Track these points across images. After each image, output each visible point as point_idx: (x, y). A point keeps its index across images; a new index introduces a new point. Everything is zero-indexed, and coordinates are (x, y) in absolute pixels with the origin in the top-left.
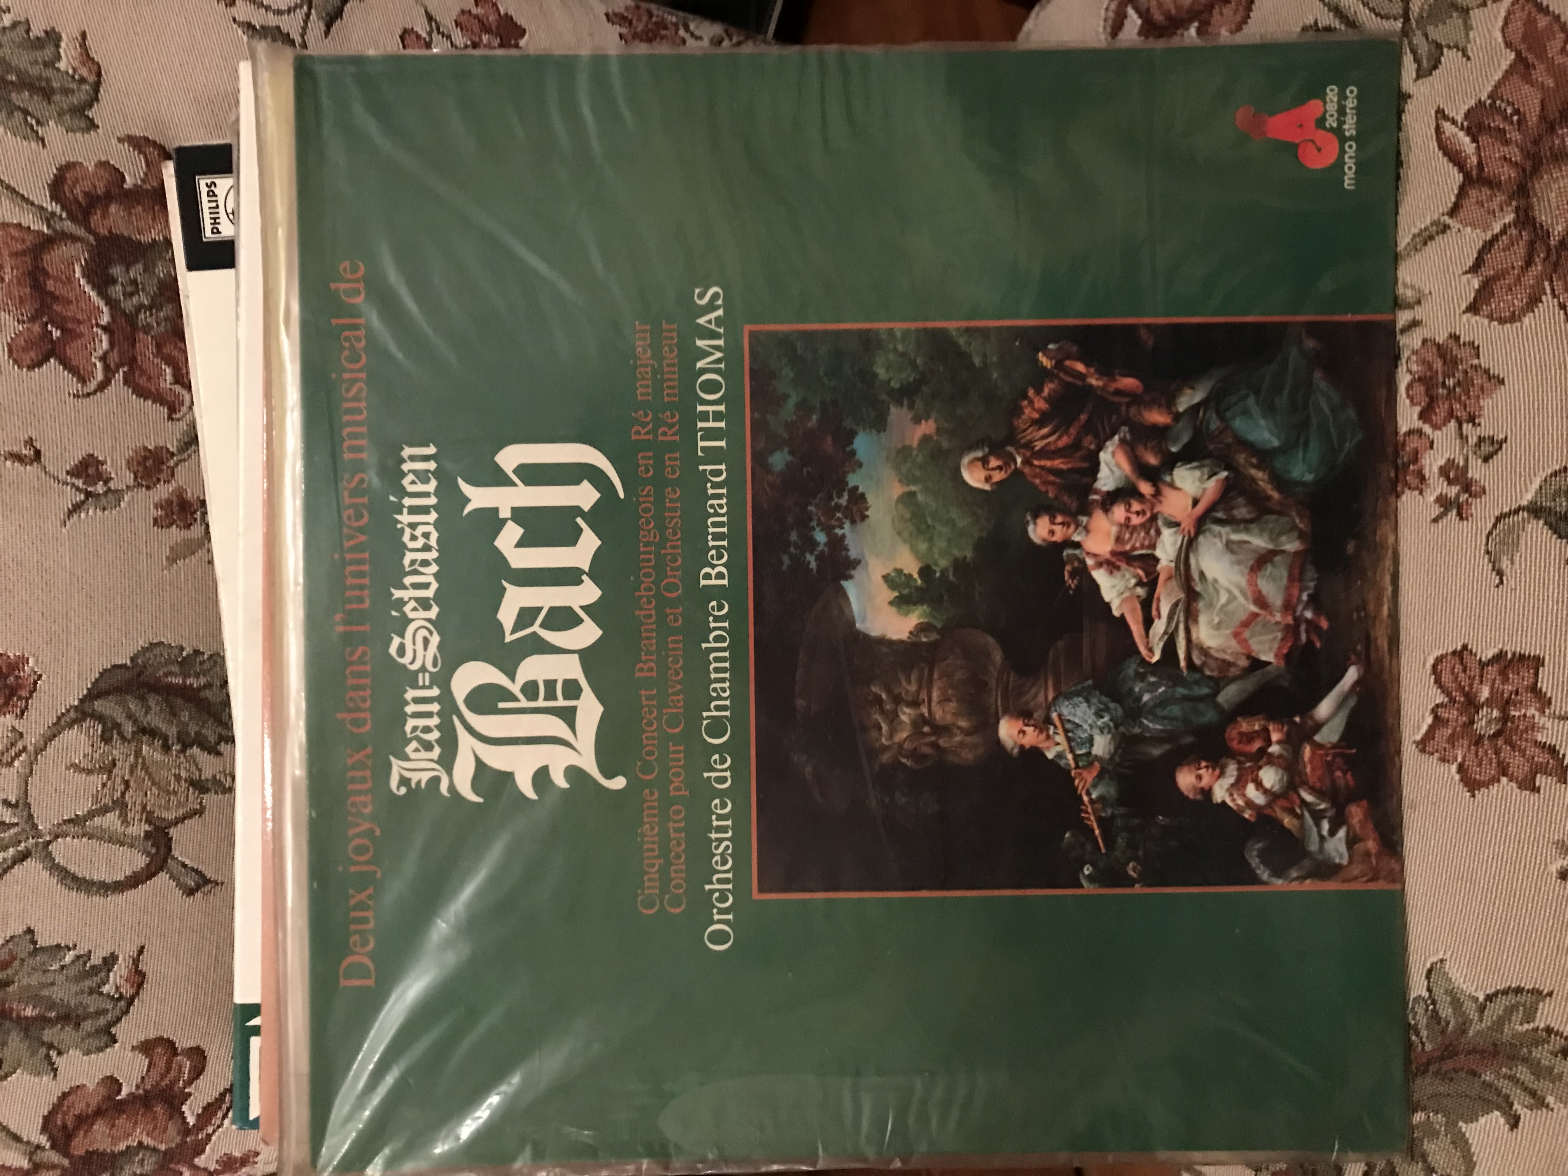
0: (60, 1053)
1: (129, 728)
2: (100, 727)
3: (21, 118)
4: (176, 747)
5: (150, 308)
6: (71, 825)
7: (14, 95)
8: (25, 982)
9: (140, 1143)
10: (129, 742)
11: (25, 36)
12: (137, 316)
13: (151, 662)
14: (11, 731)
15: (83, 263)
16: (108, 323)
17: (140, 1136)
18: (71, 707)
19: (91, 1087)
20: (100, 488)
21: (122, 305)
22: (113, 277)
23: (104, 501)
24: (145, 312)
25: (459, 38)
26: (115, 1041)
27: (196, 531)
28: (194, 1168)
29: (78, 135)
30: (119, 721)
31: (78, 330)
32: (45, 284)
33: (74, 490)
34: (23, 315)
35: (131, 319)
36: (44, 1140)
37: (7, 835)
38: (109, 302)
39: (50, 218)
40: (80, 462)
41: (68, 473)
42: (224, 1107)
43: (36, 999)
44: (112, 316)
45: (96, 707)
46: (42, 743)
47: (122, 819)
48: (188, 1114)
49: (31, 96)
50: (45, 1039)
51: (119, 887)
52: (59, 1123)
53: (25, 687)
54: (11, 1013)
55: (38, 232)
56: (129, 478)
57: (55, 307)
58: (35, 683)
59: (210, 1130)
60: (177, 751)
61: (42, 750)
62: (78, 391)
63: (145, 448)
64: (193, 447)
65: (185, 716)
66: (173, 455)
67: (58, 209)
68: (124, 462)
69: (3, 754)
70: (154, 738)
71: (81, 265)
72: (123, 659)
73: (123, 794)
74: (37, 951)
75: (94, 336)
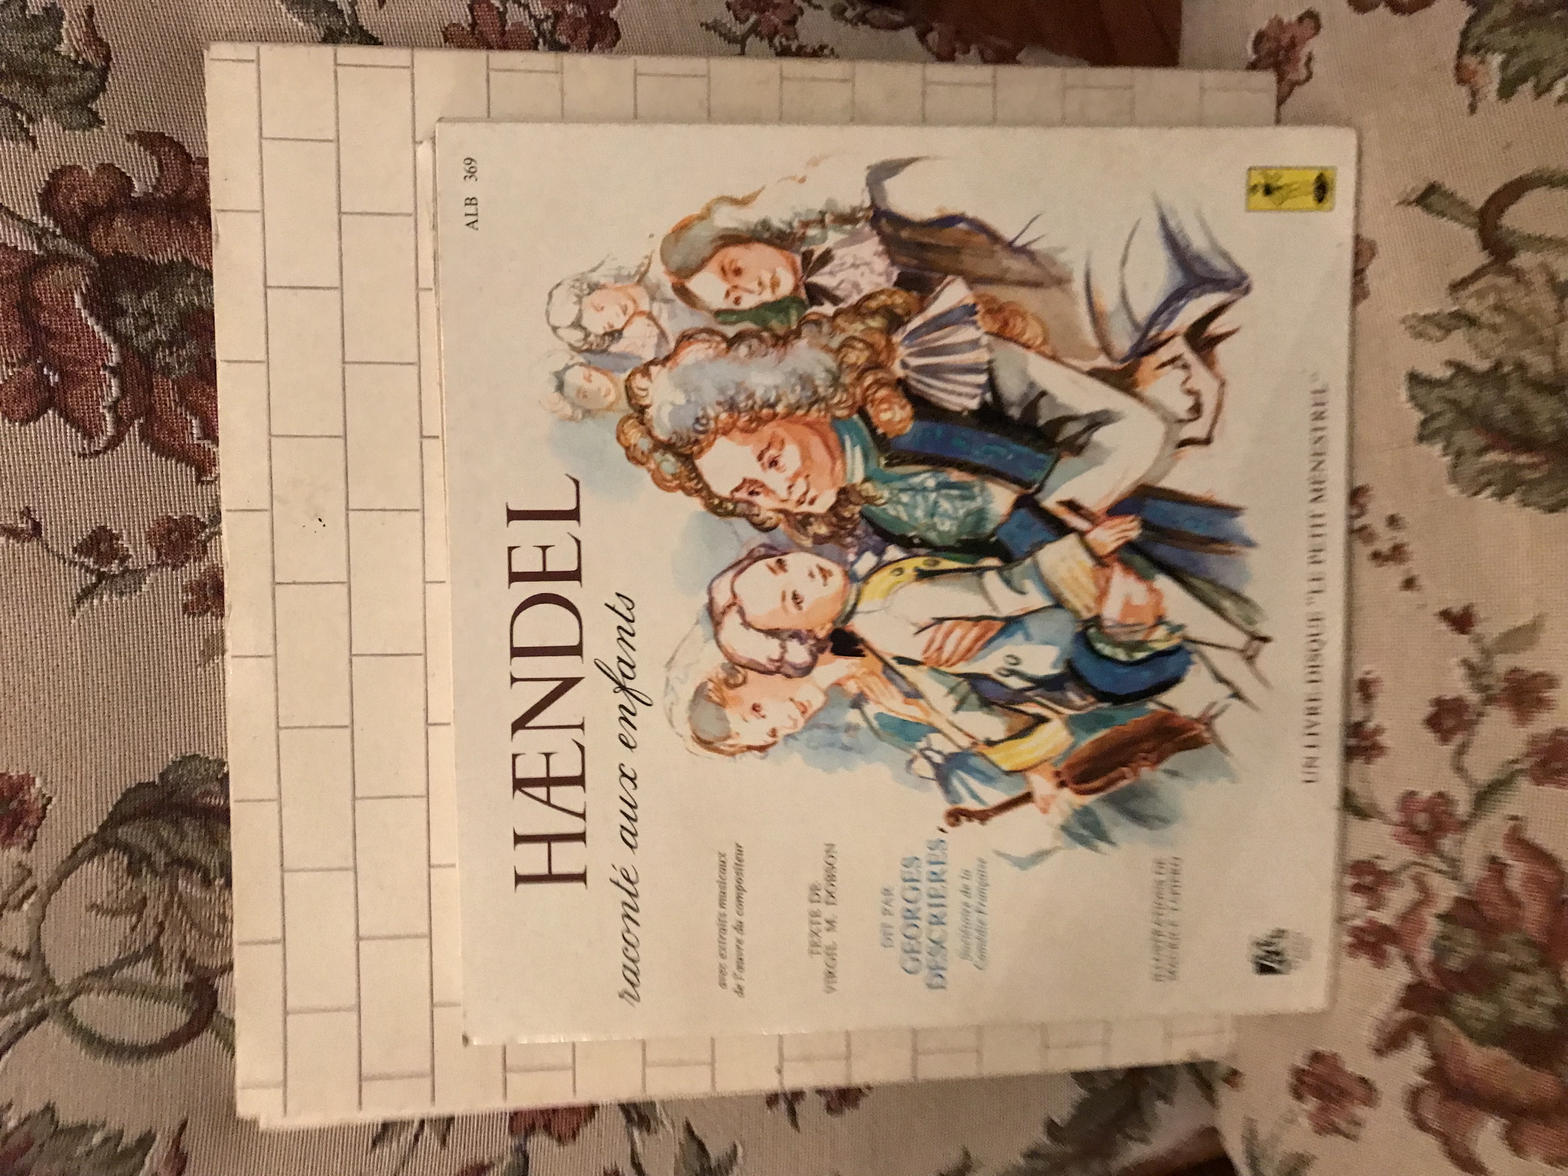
1: (161, 858)
2: (125, 859)
4: (220, 881)
5: (170, 344)
6: (96, 979)
10: (161, 877)
12: (153, 355)
13: (184, 780)
14: (18, 868)
15: (85, 291)
16: (118, 364)
18: (89, 835)
20: (115, 567)
21: (135, 342)
22: (122, 308)
23: (120, 583)
24: (164, 351)
25: (539, 9)
30: (148, 850)
31: (81, 374)
32: (39, 317)
33: (83, 571)
34: (12, 357)
35: (146, 359)
37: (18, 993)
38: (117, 337)
39: (40, 235)
40: (90, 537)
41: (75, 550)
44: (122, 355)
45: (120, 836)
46: (56, 879)
47: (156, 968)
49: (23, 88)
51: (155, 1050)
53: (32, 813)
55: (26, 253)
56: (151, 555)
57: (51, 346)
58: (44, 807)
60: (221, 887)
61: (55, 889)
62: (84, 449)
63: (169, 518)
66: (204, 526)
67: (52, 225)
68: (143, 535)
69: (9, 895)
70: (191, 873)
71: (82, 293)
72: (152, 775)
73: (157, 939)
74: (59, 1134)
75: (101, 381)
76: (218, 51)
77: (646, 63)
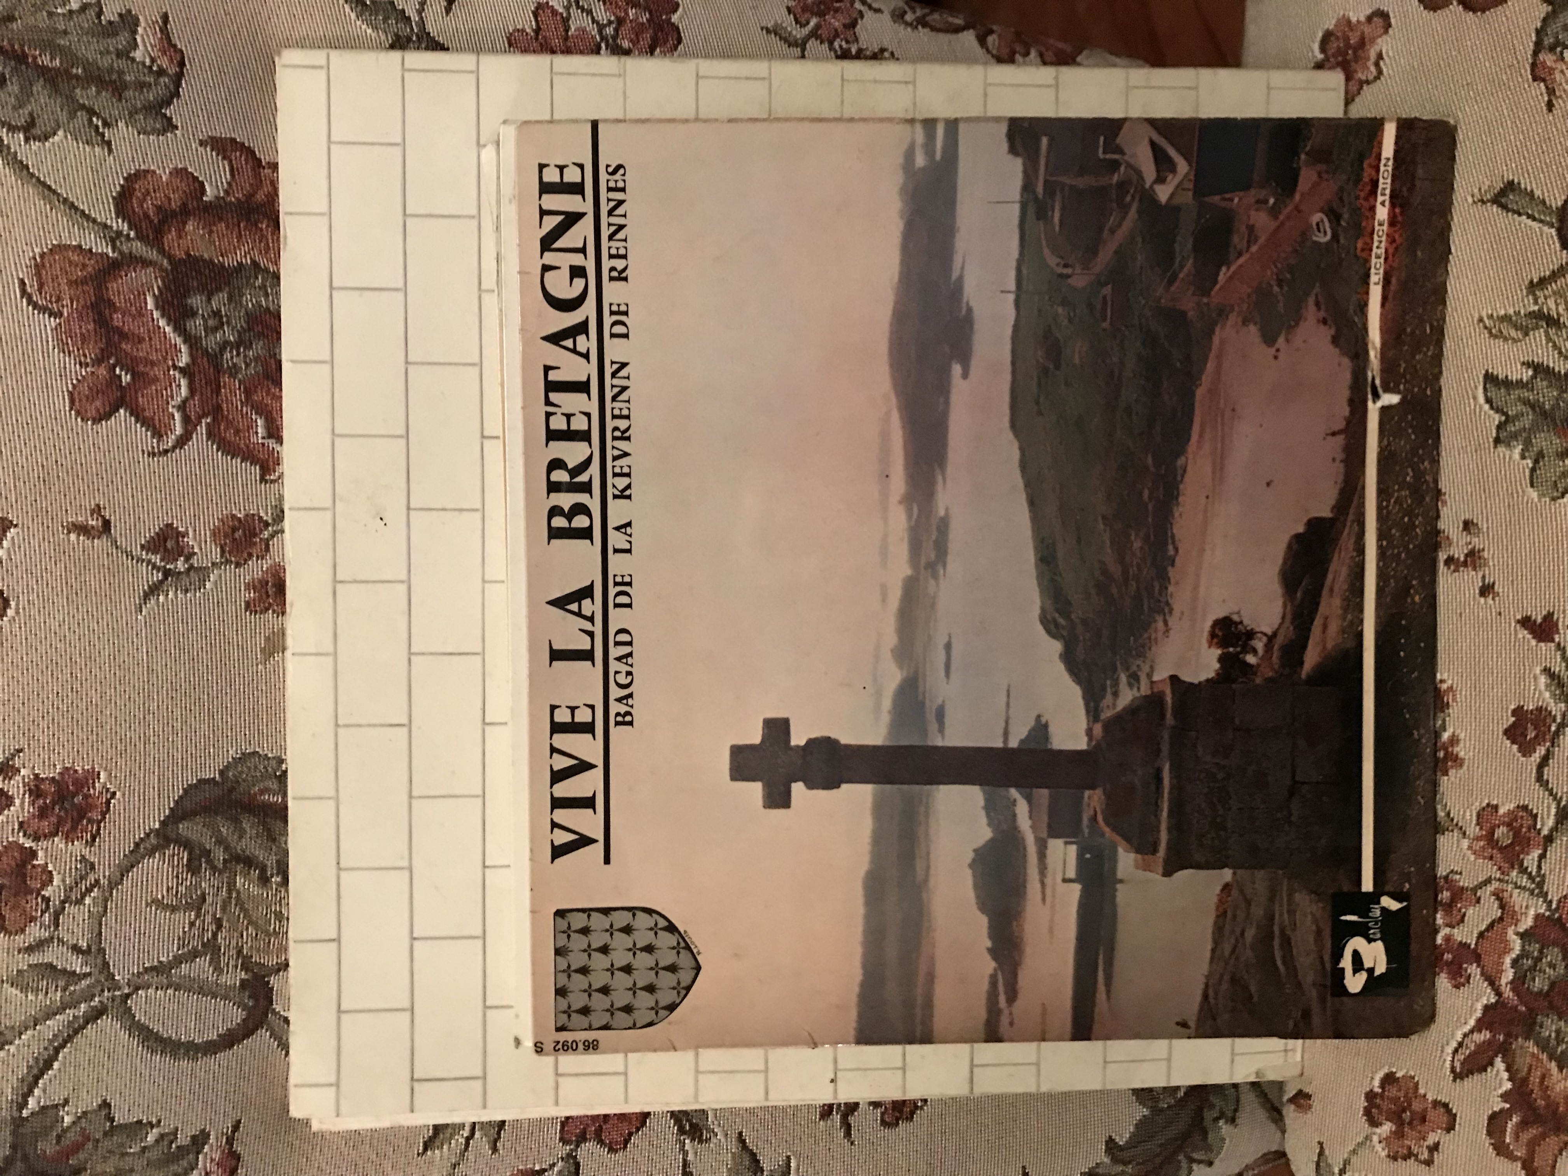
1: (220, 855)
2: (185, 855)
4: (276, 879)
5: (237, 345)
6: (154, 974)
7: (78, 91)
8: (99, 1168)
10: (220, 874)
11: (95, 20)
12: (221, 355)
13: (244, 776)
14: (81, 863)
15: (157, 292)
16: (187, 364)
18: (151, 831)
20: (181, 565)
21: (204, 343)
22: (192, 308)
23: (185, 580)
24: (231, 352)
25: (602, 14)
30: (208, 847)
31: (152, 373)
32: (111, 318)
33: (150, 568)
34: (85, 356)
37: (77, 988)
38: (189, 339)
39: (115, 238)
40: (157, 534)
41: (142, 547)
44: (191, 355)
45: (180, 830)
46: (118, 874)
47: (213, 964)
49: (98, 92)
51: (211, 1048)
53: (96, 807)
55: (100, 255)
56: (216, 553)
57: (124, 346)
58: (108, 802)
60: (277, 884)
61: (117, 884)
62: (153, 447)
63: (234, 517)
65: (286, 841)
66: (267, 525)
67: (126, 228)
68: (209, 533)
69: (71, 889)
70: (250, 867)
71: (154, 294)
72: (212, 772)
73: (215, 935)
74: (115, 1130)
75: (171, 381)
76: (289, 57)
77: (707, 66)
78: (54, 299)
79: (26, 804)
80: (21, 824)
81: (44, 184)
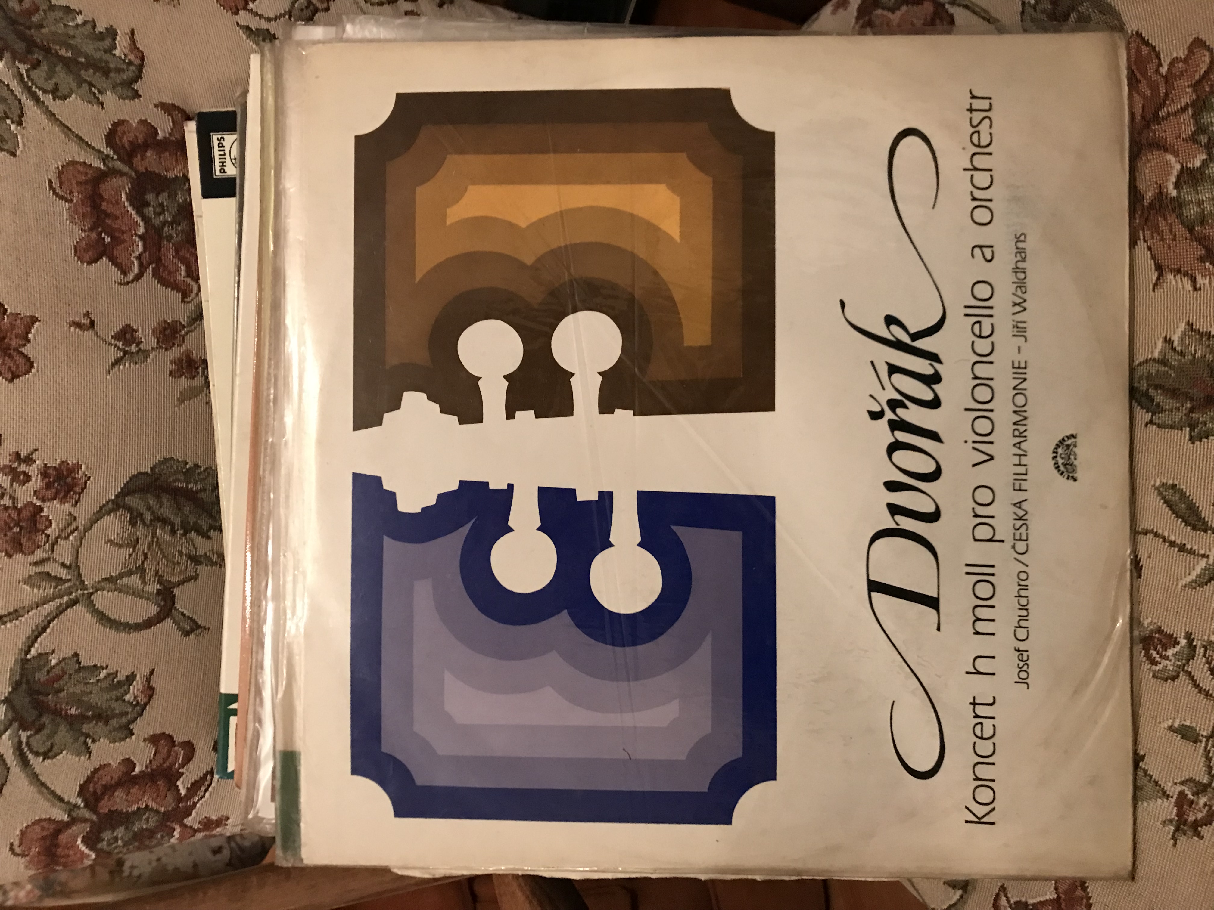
0: (94, 741)
1: (148, 517)
2: (129, 515)
3: (88, 88)
4: (180, 532)
5: (172, 223)
6: (107, 582)
7: (83, 72)
8: (72, 690)
9: (147, 806)
10: (148, 527)
11: (92, 30)
12: (163, 229)
13: (164, 472)
14: (68, 516)
15: (128, 191)
16: (143, 233)
17: (147, 801)
18: (110, 500)
19: (114, 765)
20: (134, 348)
21: (153, 221)
22: (147, 201)
23: (136, 358)
24: (168, 227)
26: (133, 734)
27: (199, 381)
28: (184, 826)
29: (127, 101)
30: (141, 511)
31: (122, 238)
32: (101, 205)
33: (116, 349)
34: (84, 225)
36: (80, 802)
37: (63, 587)
38: (145, 218)
39: (105, 159)
40: (122, 329)
41: (112, 337)
42: (206, 783)
43: (79, 703)
44: (146, 228)
45: (126, 501)
46: (89, 523)
47: (141, 580)
48: (181, 787)
49: (95, 73)
50: (84, 731)
51: (138, 627)
52: (91, 789)
53: (78, 485)
54: (61, 711)
55: (96, 168)
56: (154, 342)
57: (107, 221)
58: (86, 483)
59: (196, 799)
60: (182, 535)
61: (89, 529)
62: (121, 280)
63: (165, 322)
64: (198, 322)
65: (187, 510)
66: (185, 327)
67: (112, 153)
68: (150, 331)
69: (62, 531)
70: (165, 525)
71: (126, 192)
72: (146, 468)
73: (143, 563)
74: (81, 669)
75: (133, 243)
78: (68, 192)
79: (39, 480)
80: (35, 492)
81: (64, 125)
